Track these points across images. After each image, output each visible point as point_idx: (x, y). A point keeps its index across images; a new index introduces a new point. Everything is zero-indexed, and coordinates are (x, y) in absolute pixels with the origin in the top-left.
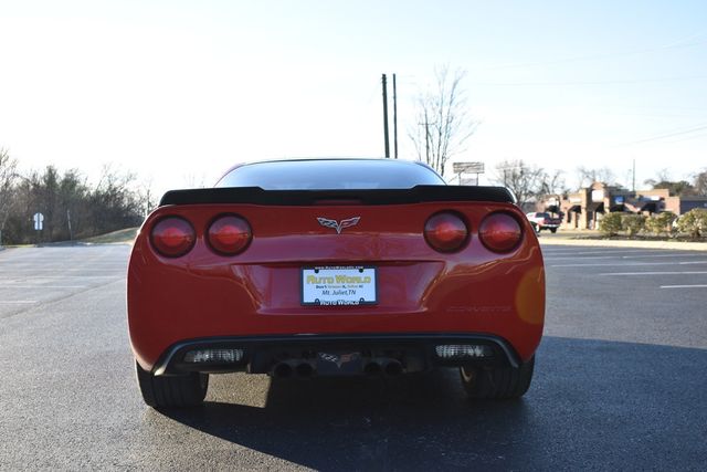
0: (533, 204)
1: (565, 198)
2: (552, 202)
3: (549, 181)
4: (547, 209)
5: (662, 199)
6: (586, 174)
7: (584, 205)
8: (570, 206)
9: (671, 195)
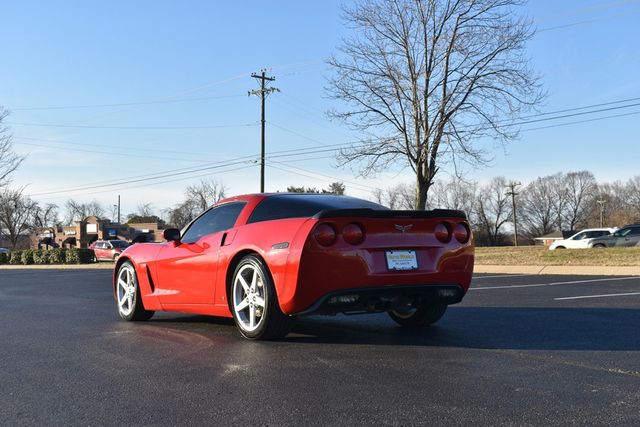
0: (27, 236)
1: (60, 231)
2: (47, 235)
3: (42, 215)
4: (42, 241)
5: (151, 232)
6: (76, 208)
7: (78, 237)
8: (64, 238)
9: (159, 228)
